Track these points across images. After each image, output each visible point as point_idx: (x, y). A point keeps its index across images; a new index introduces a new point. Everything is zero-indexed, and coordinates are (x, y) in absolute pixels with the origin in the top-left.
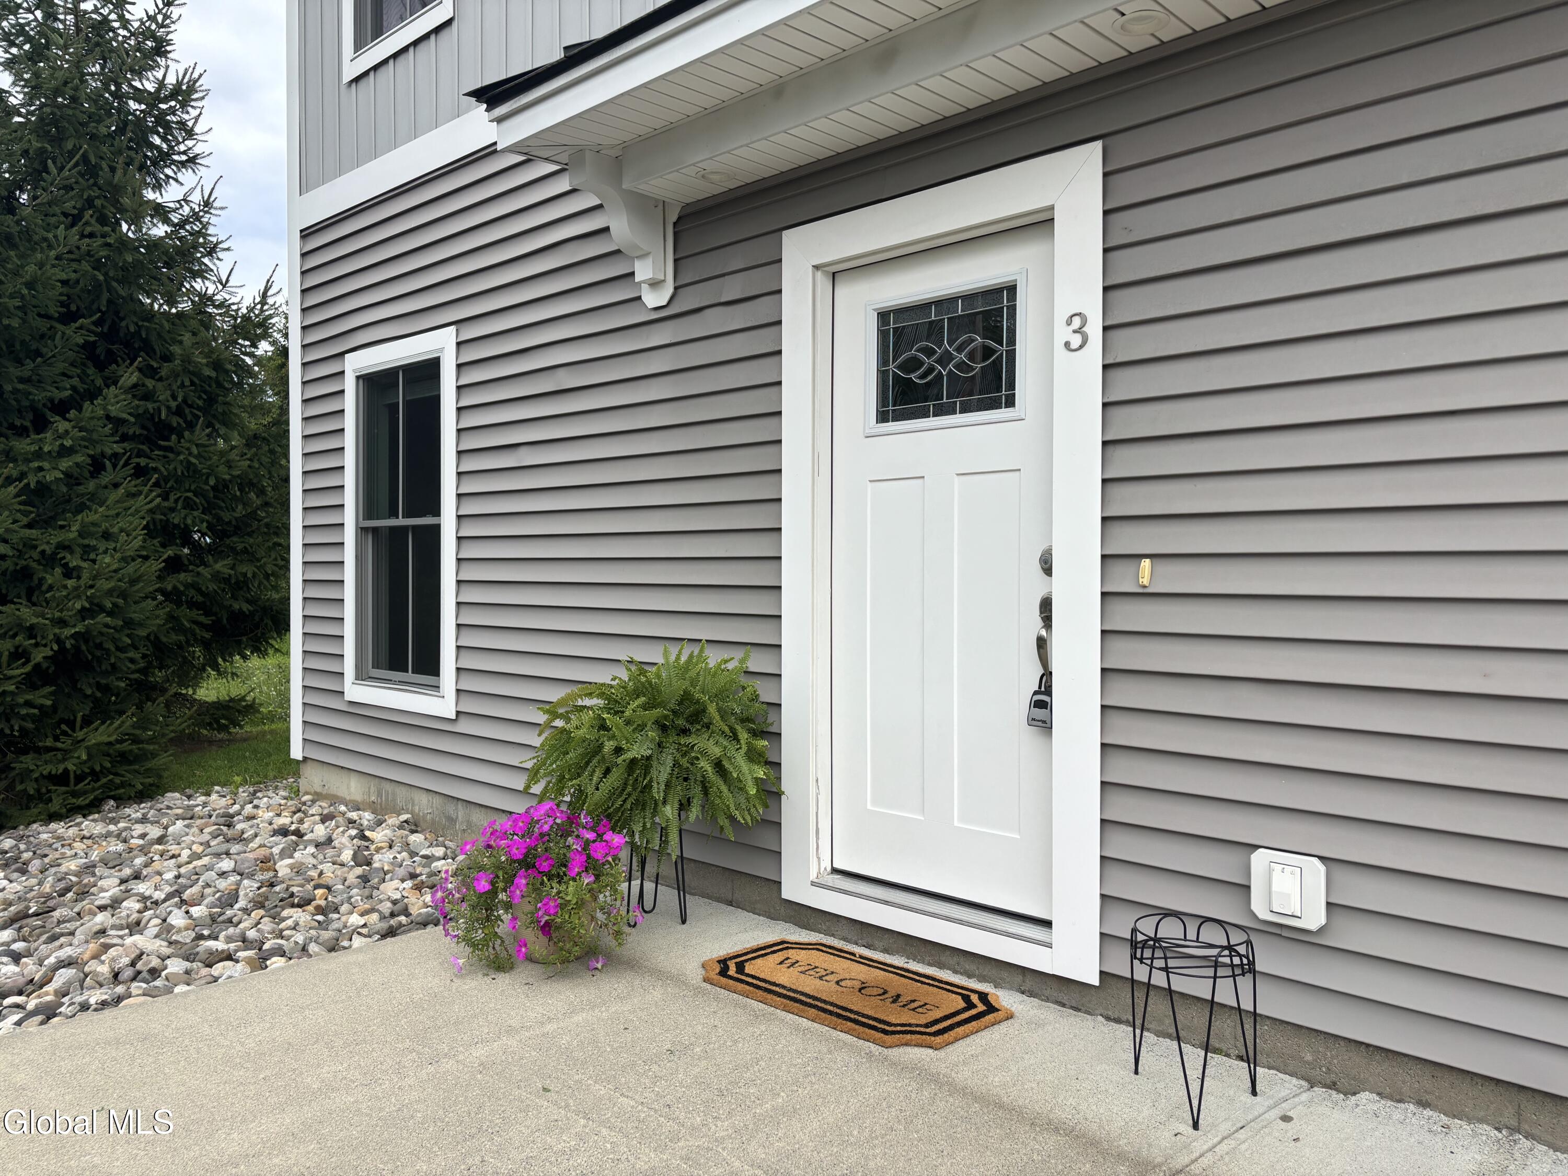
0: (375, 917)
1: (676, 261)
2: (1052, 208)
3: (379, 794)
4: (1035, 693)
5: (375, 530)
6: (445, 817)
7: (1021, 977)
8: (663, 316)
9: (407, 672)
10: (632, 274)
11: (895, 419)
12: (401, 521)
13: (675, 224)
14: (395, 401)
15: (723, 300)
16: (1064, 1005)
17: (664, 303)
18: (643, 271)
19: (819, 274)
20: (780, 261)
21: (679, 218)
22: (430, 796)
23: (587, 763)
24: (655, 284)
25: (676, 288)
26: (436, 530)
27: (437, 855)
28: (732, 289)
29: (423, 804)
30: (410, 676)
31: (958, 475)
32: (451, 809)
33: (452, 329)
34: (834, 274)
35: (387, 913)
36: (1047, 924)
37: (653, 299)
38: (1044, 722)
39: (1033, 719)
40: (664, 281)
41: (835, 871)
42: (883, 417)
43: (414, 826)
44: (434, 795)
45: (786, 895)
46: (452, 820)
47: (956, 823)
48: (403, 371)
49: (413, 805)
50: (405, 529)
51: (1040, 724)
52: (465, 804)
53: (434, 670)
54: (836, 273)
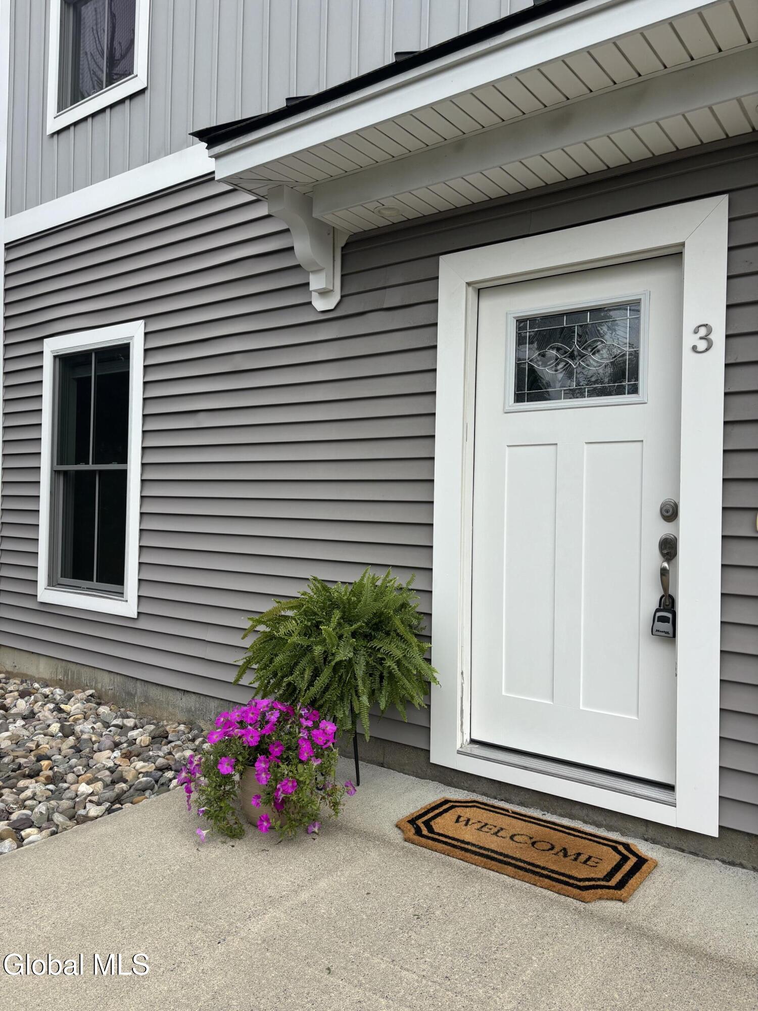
0: (99, 785)
1: (342, 276)
2: (683, 244)
3: (66, 673)
4: (657, 611)
5: (65, 473)
6: (125, 693)
7: (645, 828)
8: (329, 318)
9: (93, 581)
10: (308, 284)
11: (531, 399)
12: (91, 467)
13: (343, 248)
14: (90, 375)
15: (385, 306)
16: (683, 851)
17: (332, 307)
18: (316, 282)
19: (470, 289)
20: (437, 278)
21: (347, 244)
22: (112, 676)
23: (296, 664)
24: (324, 293)
25: (342, 297)
26: (123, 474)
27: (129, 725)
28: (393, 298)
29: (106, 683)
30: (94, 584)
31: (586, 443)
32: (130, 686)
33: (142, 322)
34: (479, 290)
35: (109, 782)
36: (671, 788)
37: (320, 304)
38: (667, 633)
39: (657, 631)
40: (332, 291)
41: (473, 741)
42: (519, 398)
43: (98, 699)
44: (116, 676)
45: (434, 759)
46: (131, 695)
47: (581, 707)
48: (96, 354)
49: (96, 683)
50: (94, 472)
51: (663, 634)
52: (143, 683)
53: (119, 579)
54: (481, 289)
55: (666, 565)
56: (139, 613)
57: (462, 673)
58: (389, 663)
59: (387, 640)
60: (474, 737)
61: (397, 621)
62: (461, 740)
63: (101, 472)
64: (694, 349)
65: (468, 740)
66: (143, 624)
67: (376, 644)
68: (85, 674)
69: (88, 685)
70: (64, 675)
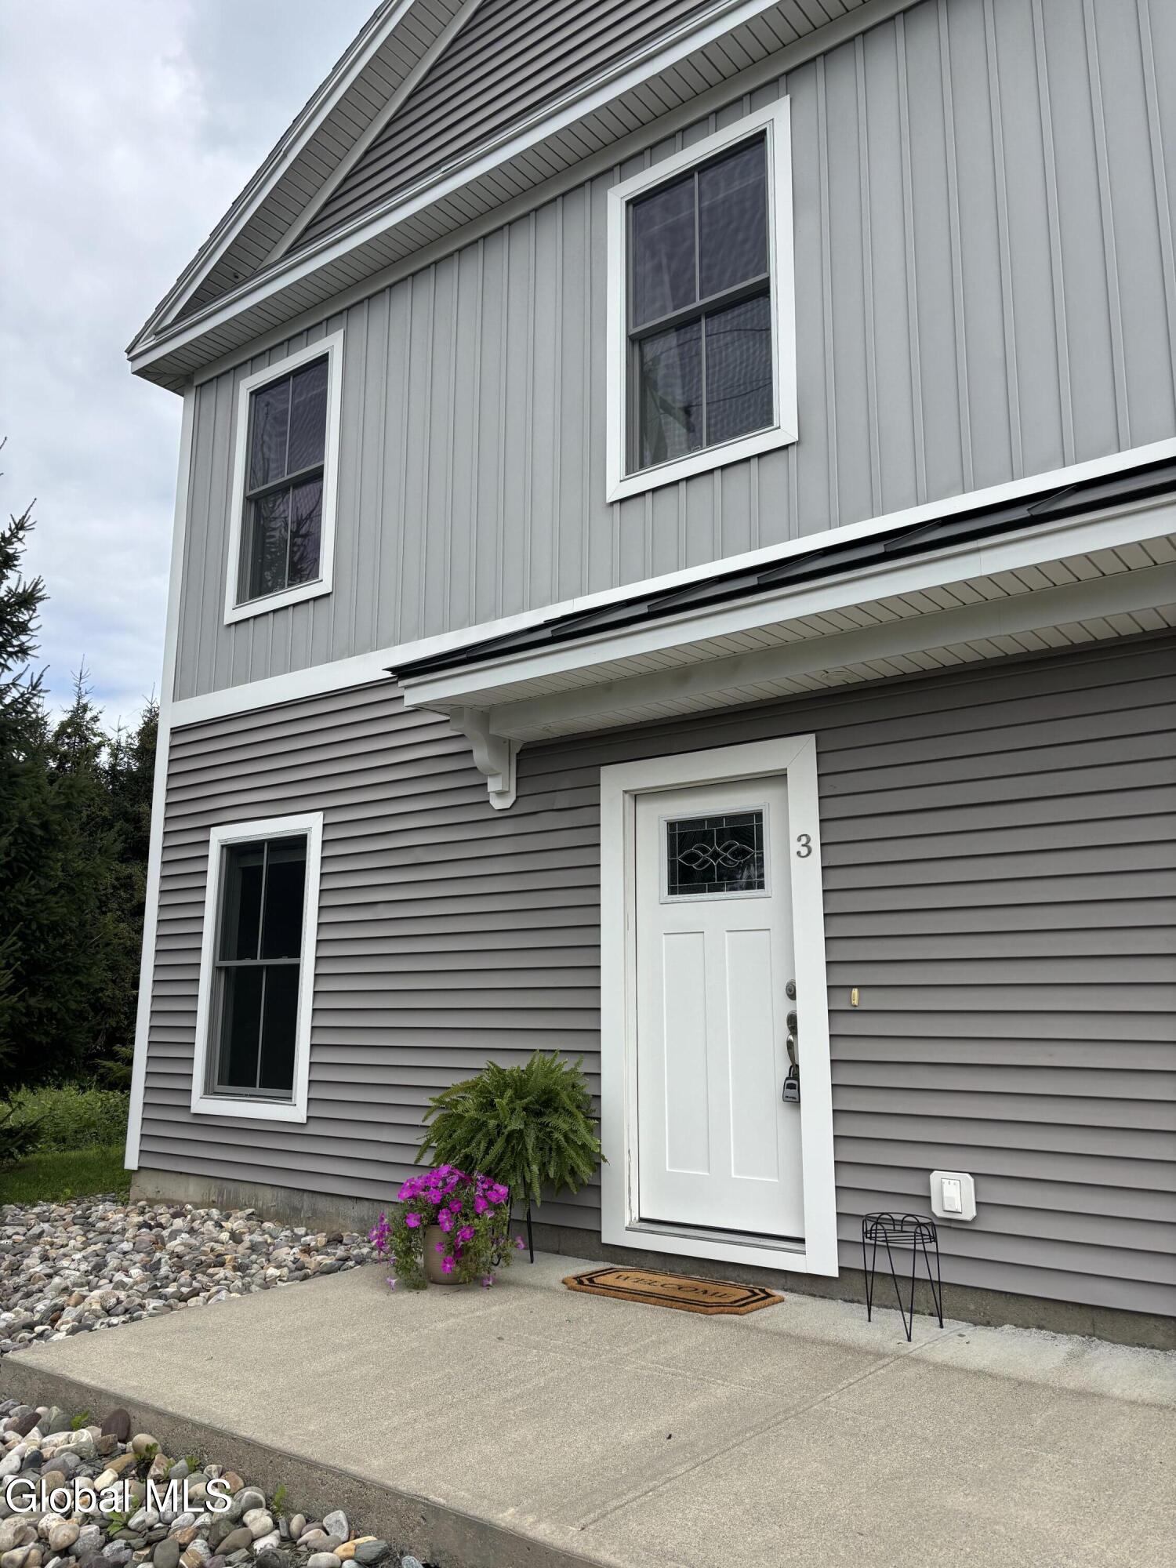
1: (517, 779)
2: (786, 769)
4: (787, 1079)
8: (505, 816)
9: (255, 1086)
10: (486, 784)
11: (682, 892)
12: (259, 961)
13: (517, 754)
15: (555, 808)
16: (815, 1296)
17: (509, 807)
18: (494, 785)
19: (627, 796)
20: (599, 785)
21: (521, 751)
24: (501, 794)
25: (517, 797)
26: (295, 970)
28: (562, 800)
30: (258, 1090)
31: (728, 931)
33: (321, 814)
34: (636, 796)
37: (497, 804)
38: (794, 1098)
39: (787, 1097)
40: (508, 792)
41: (642, 1220)
42: (672, 891)
46: (296, 1211)
47: (733, 1176)
48: (269, 843)
50: (260, 968)
51: (791, 1100)
52: (310, 1195)
53: (287, 1082)
54: (637, 796)
55: (791, 1038)
56: (308, 1118)
57: (629, 1151)
58: (556, 1135)
59: (556, 1116)
60: (643, 1216)
61: (564, 1096)
62: (629, 1217)
63: (268, 967)
64: (799, 853)
65: (637, 1219)
66: (314, 1129)
67: (545, 1119)
68: (244, 1192)
69: (247, 1203)
70: (219, 1196)
